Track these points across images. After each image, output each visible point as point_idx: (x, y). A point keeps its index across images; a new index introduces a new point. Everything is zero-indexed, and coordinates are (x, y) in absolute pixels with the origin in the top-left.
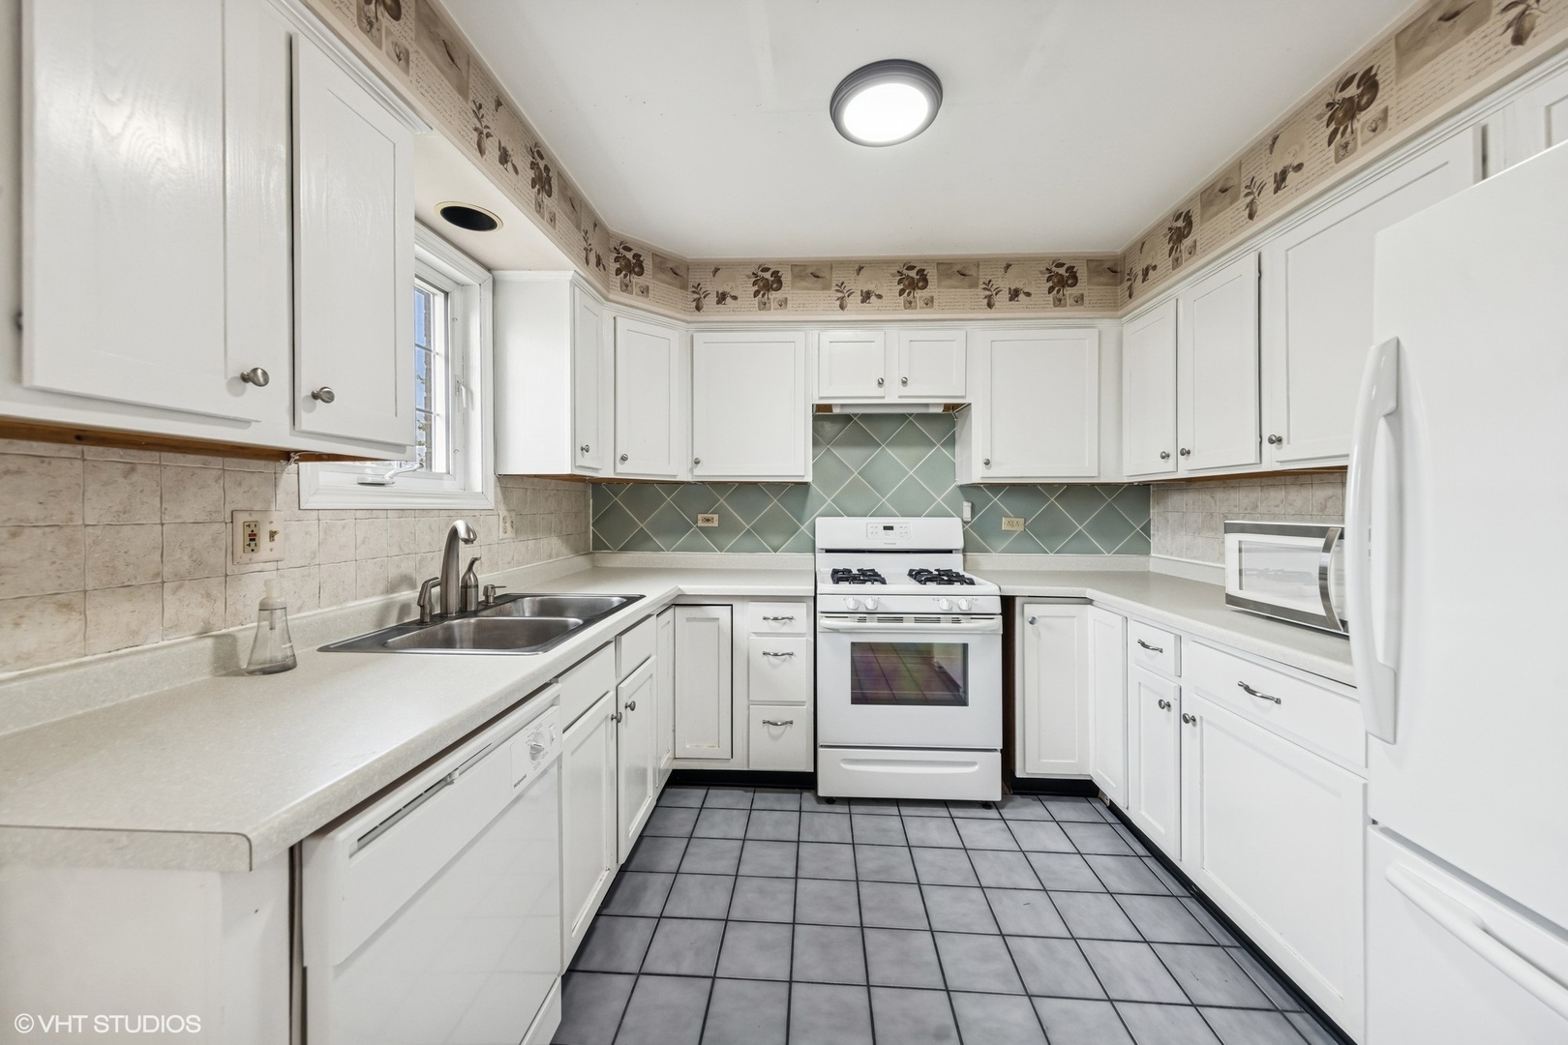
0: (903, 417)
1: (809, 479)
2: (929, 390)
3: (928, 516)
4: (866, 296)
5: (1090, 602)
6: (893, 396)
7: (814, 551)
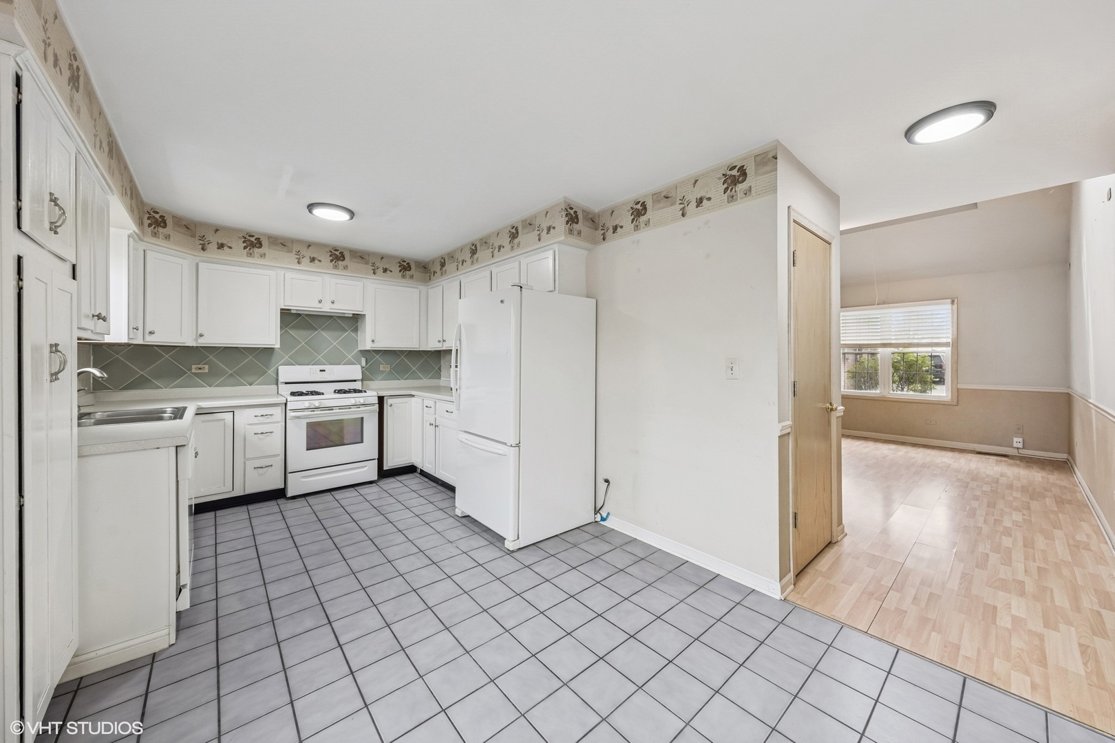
0: (331, 317)
1: (278, 346)
2: (346, 306)
3: (343, 364)
4: (313, 260)
5: (413, 396)
6: (326, 308)
7: (277, 384)
